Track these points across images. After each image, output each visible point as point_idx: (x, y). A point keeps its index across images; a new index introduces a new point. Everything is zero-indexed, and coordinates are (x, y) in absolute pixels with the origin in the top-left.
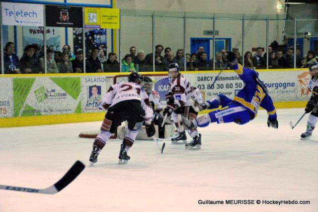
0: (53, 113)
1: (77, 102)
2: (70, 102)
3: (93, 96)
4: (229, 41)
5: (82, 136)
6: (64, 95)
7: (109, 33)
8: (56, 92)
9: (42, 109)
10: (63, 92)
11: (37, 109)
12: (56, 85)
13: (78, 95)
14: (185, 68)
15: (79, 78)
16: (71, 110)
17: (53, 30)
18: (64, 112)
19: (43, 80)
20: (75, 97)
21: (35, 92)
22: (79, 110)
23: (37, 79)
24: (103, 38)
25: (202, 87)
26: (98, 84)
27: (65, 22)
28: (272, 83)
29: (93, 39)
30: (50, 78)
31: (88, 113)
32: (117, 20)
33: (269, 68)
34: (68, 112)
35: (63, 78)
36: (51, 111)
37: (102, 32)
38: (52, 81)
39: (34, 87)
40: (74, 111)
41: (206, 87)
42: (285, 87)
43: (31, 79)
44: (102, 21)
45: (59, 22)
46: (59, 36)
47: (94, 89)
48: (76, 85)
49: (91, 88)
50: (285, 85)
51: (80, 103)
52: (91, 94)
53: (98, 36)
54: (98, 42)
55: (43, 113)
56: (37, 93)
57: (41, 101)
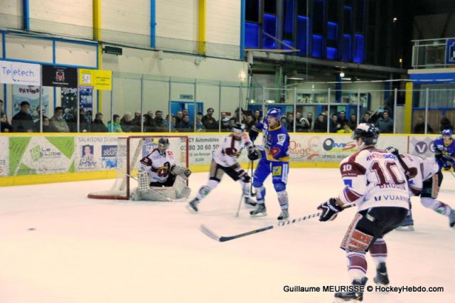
0: (47, 172)
1: (70, 161)
2: (64, 162)
3: (86, 156)
4: (201, 105)
6: (59, 154)
7: (95, 94)
8: (51, 151)
9: (37, 168)
10: (58, 151)
11: (32, 168)
12: (50, 144)
13: (71, 155)
15: (73, 138)
16: (64, 169)
18: (58, 171)
19: (38, 140)
20: (69, 156)
21: (31, 151)
22: (72, 169)
23: (32, 139)
24: (89, 99)
26: (91, 144)
27: (61, 82)
30: (46, 137)
31: (82, 172)
32: (109, 82)
34: (62, 171)
35: (58, 138)
36: (46, 170)
37: (87, 93)
38: (47, 140)
39: (30, 146)
40: (67, 170)
43: (26, 138)
44: (95, 82)
45: (55, 81)
46: (47, 96)
47: (87, 148)
48: (70, 145)
49: (84, 147)
51: (73, 162)
52: (84, 154)
53: (85, 97)
54: (85, 102)
55: (38, 172)
56: (33, 153)
57: (36, 160)
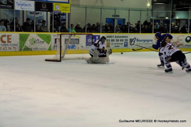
0: (38, 50)
1: (49, 46)
2: (46, 46)
4: (124, 20)
5: (46, 60)
6: (43, 42)
7: (67, 15)
8: (39, 41)
9: (32, 48)
10: (43, 40)
11: (30, 48)
12: (39, 37)
13: (49, 42)
14: (101, 32)
15: (50, 35)
17: (41, 13)
18: (43, 50)
19: (33, 35)
20: (48, 43)
21: (30, 40)
22: (50, 49)
23: (30, 35)
24: (64, 17)
25: (109, 40)
28: (142, 39)
29: (60, 17)
30: (37, 34)
31: (54, 51)
32: (69, 9)
33: (141, 33)
34: (45, 50)
35: (43, 35)
37: (64, 14)
38: (37, 36)
39: (29, 38)
40: (48, 49)
41: (111, 40)
42: (148, 42)
43: (27, 34)
44: (62, 9)
46: (44, 16)
47: (58, 40)
48: (49, 38)
50: (148, 41)
51: (50, 46)
52: (56, 42)
53: (62, 16)
54: (62, 19)
55: (33, 50)
56: (31, 41)
57: (32, 44)
